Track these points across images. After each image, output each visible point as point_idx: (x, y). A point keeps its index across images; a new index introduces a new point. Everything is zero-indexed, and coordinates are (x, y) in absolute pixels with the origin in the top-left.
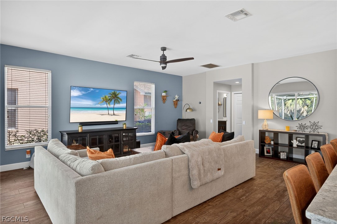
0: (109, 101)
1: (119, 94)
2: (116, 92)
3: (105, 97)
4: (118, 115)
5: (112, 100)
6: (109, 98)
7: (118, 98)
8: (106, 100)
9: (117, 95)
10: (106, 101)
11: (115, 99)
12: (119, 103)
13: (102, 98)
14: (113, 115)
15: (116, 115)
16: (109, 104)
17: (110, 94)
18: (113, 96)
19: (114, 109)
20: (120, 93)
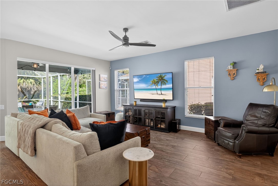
0: (157, 83)
1: (164, 76)
2: (162, 75)
3: (154, 80)
4: (165, 95)
5: (159, 82)
6: (157, 81)
7: (164, 80)
8: (154, 82)
9: (163, 77)
10: (155, 84)
11: (161, 81)
12: (165, 84)
13: (151, 81)
14: (161, 94)
15: (163, 95)
16: (157, 85)
17: (157, 77)
18: (159, 79)
19: (161, 89)
20: (166, 75)
